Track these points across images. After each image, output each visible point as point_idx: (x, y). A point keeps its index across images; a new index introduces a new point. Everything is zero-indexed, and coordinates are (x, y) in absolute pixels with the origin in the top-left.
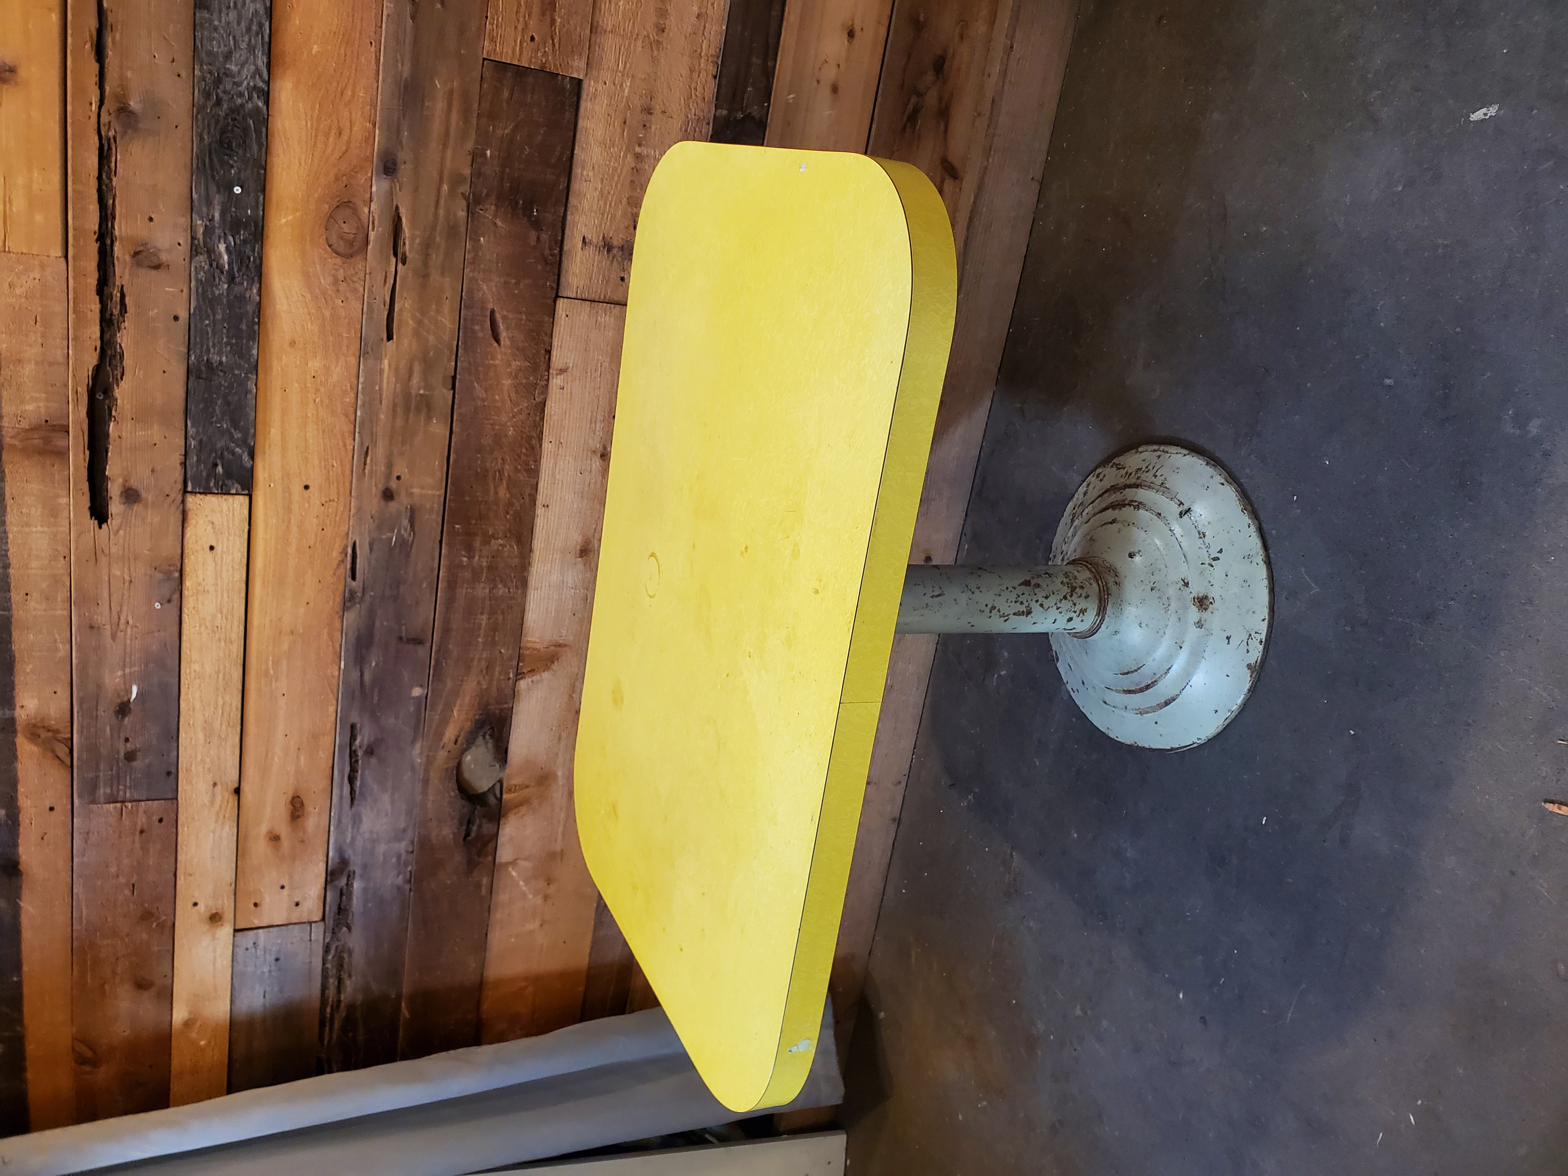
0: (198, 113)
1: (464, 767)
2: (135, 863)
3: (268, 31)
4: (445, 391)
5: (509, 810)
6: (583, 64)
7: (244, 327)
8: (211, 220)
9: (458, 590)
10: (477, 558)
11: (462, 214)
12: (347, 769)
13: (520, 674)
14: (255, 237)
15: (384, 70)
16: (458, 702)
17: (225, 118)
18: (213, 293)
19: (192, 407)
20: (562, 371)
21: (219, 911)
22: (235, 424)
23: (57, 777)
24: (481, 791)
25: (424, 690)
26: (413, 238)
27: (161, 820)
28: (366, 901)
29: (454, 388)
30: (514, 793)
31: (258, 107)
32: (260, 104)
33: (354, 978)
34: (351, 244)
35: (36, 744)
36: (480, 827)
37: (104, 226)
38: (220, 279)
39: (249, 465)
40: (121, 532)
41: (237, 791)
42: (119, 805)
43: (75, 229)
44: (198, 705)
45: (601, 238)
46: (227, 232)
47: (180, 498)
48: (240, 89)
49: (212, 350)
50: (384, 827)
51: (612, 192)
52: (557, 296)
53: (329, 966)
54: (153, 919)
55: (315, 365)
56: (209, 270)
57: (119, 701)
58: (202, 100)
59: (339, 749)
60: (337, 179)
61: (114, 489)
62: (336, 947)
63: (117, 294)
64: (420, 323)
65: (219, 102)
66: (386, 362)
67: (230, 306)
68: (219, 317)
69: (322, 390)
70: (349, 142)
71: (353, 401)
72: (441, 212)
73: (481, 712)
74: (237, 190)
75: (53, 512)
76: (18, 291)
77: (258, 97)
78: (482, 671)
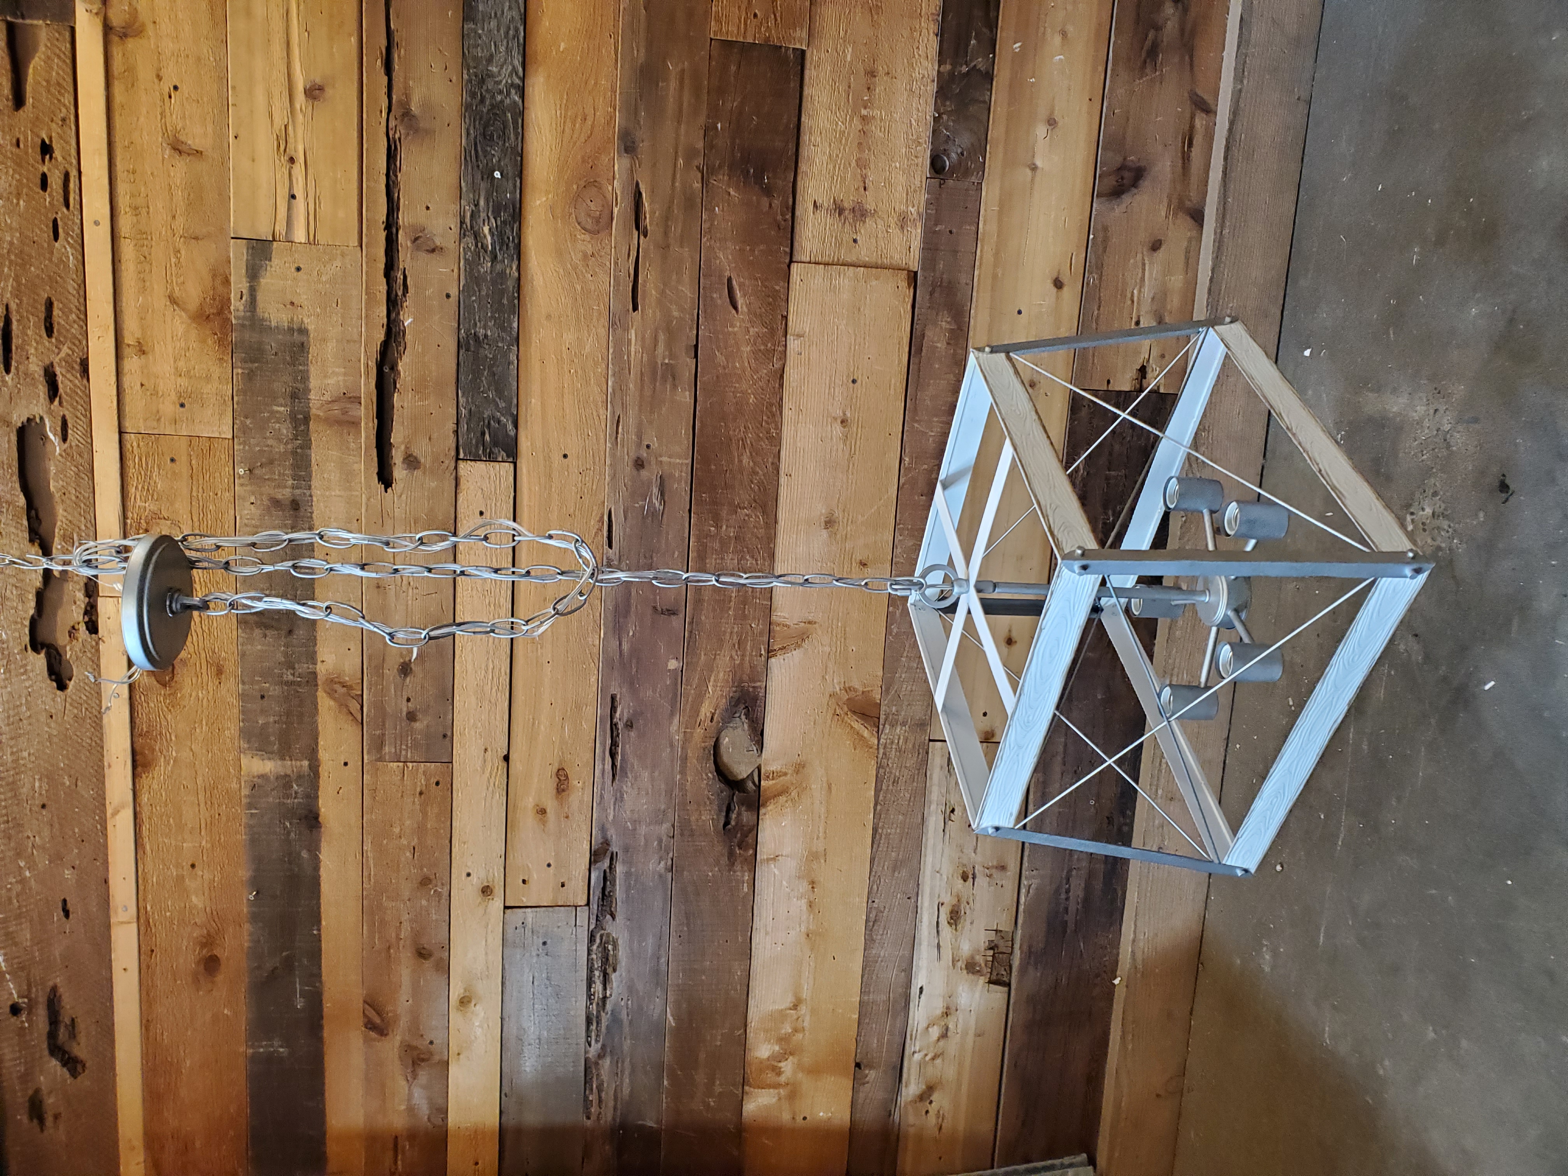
0: (466, 111)
1: (723, 749)
2: (415, 826)
3: (522, 34)
4: (688, 359)
5: (768, 799)
6: (805, 35)
7: (505, 302)
8: (477, 205)
9: (707, 561)
10: (724, 527)
11: (697, 185)
12: (609, 742)
13: (772, 651)
14: (513, 217)
15: (622, 59)
16: (712, 679)
17: (488, 113)
18: (479, 271)
19: (462, 378)
20: (799, 336)
21: (490, 884)
22: (500, 392)
23: (351, 732)
24: (740, 777)
25: (679, 663)
26: (653, 213)
27: (437, 784)
28: (628, 888)
29: (696, 356)
30: (773, 779)
31: (515, 102)
32: (517, 98)
33: (617, 973)
34: (598, 221)
35: (334, 699)
36: (739, 814)
37: (391, 218)
38: (484, 258)
39: (512, 433)
40: (404, 497)
41: (506, 758)
42: (401, 764)
43: (367, 220)
44: (470, 668)
45: (832, 201)
46: (490, 214)
47: (453, 464)
48: (500, 87)
49: (478, 324)
50: (645, 807)
51: (840, 156)
52: (791, 261)
53: (594, 956)
54: (431, 886)
55: (569, 337)
56: (475, 250)
57: (402, 661)
58: (469, 99)
59: (600, 721)
60: (583, 161)
61: (397, 456)
62: (601, 936)
63: (400, 276)
64: (663, 293)
65: (482, 100)
66: (633, 332)
67: (494, 282)
68: (484, 293)
69: (576, 361)
70: (593, 126)
71: (605, 371)
72: (678, 185)
73: (734, 689)
74: (497, 175)
75: (348, 477)
76: (324, 278)
77: (516, 93)
78: (734, 645)
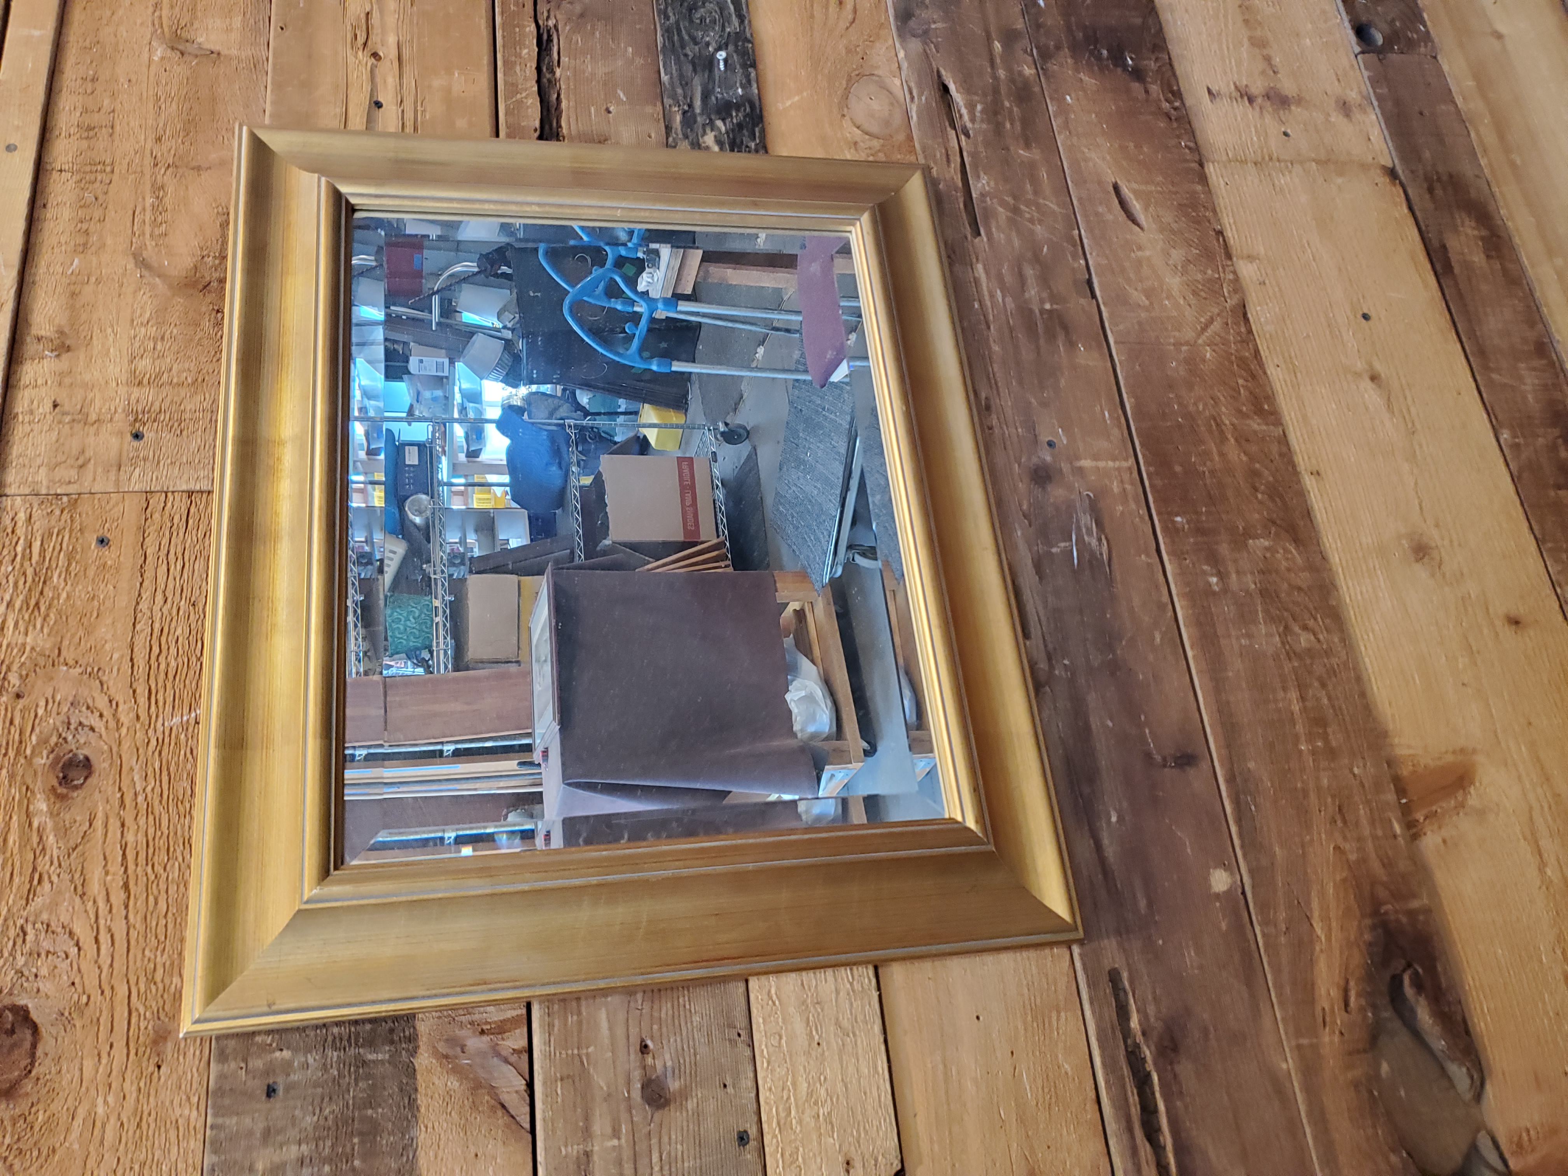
4: (1084, 303)
8: (690, 106)
9: (1223, 642)
10: (1234, 575)
11: (1028, 71)
13: (1414, 823)
14: (752, 119)
20: (1252, 257)
24: (1450, 1159)
25: (1232, 874)
26: (971, 107)
29: (1094, 297)
34: (886, 124)
37: (547, 127)
45: (1233, 87)
46: (713, 117)
51: (1224, 35)
52: (1202, 160)
59: (1100, 1046)
60: (848, 51)
70: (855, 9)
72: (1002, 73)
73: (1370, 922)
78: (1333, 818)
